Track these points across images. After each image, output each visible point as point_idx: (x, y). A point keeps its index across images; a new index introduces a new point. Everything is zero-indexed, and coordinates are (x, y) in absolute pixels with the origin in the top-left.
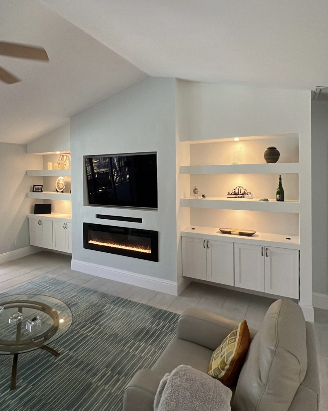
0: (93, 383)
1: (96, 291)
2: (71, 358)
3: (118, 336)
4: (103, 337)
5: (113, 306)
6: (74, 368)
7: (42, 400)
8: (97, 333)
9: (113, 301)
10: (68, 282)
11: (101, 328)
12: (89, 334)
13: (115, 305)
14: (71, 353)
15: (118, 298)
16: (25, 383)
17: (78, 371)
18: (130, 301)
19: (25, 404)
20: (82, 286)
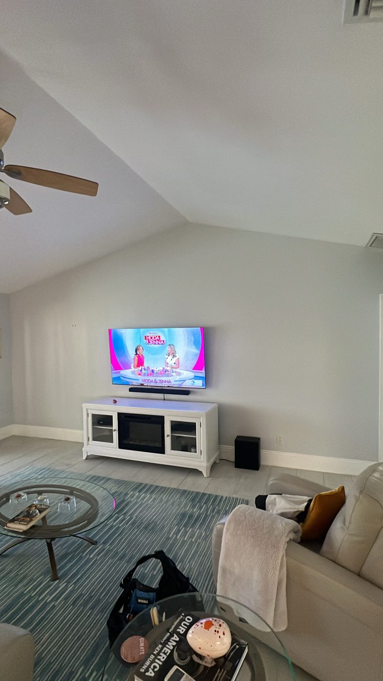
0: (146, 574)
1: (110, 479)
2: (109, 551)
3: (158, 523)
4: (139, 526)
5: (138, 493)
6: (117, 561)
7: (91, 597)
8: (130, 523)
9: (136, 488)
10: (66, 470)
11: (132, 518)
12: (120, 525)
13: (140, 492)
14: (107, 547)
15: (141, 484)
16: (63, 582)
17: (124, 564)
18: (157, 487)
19: (73, 602)
20: (88, 474)
